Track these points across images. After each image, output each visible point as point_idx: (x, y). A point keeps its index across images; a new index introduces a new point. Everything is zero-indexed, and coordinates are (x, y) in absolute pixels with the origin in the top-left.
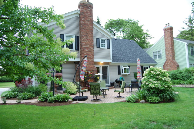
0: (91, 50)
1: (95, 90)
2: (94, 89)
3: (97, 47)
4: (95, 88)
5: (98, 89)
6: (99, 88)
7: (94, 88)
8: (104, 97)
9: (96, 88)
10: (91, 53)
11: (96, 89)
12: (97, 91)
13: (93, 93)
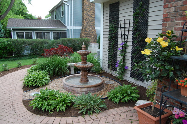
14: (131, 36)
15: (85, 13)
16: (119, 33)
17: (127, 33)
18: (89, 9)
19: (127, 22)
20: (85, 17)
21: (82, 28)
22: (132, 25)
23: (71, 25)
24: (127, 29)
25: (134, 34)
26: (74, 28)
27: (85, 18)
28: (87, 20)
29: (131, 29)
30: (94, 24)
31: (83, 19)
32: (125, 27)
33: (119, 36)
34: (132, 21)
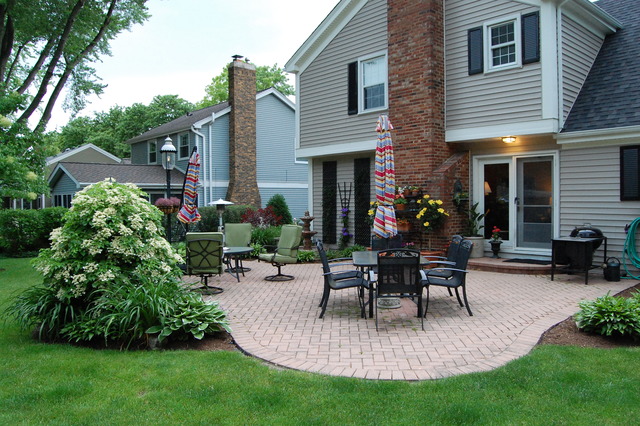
0: (421, 96)
1: (205, 257)
2: (201, 254)
3: (471, 74)
4: (205, 250)
5: (216, 253)
6: (220, 250)
7: (200, 250)
8: (238, 278)
9: (210, 249)
10: (419, 109)
11: (210, 253)
12: (214, 260)
13: (199, 267)
14: (353, 201)
15: (236, 152)
16: (338, 197)
17: (347, 197)
18: (245, 144)
19: (348, 185)
20: (238, 161)
21: (231, 185)
22: (353, 189)
23: (208, 178)
24: (348, 193)
25: (356, 198)
26: (213, 184)
27: (236, 164)
28: (241, 167)
29: (353, 193)
30: (255, 175)
31: (232, 166)
32: (345, 191)
33: (339, 201)
34: (353, 185)
